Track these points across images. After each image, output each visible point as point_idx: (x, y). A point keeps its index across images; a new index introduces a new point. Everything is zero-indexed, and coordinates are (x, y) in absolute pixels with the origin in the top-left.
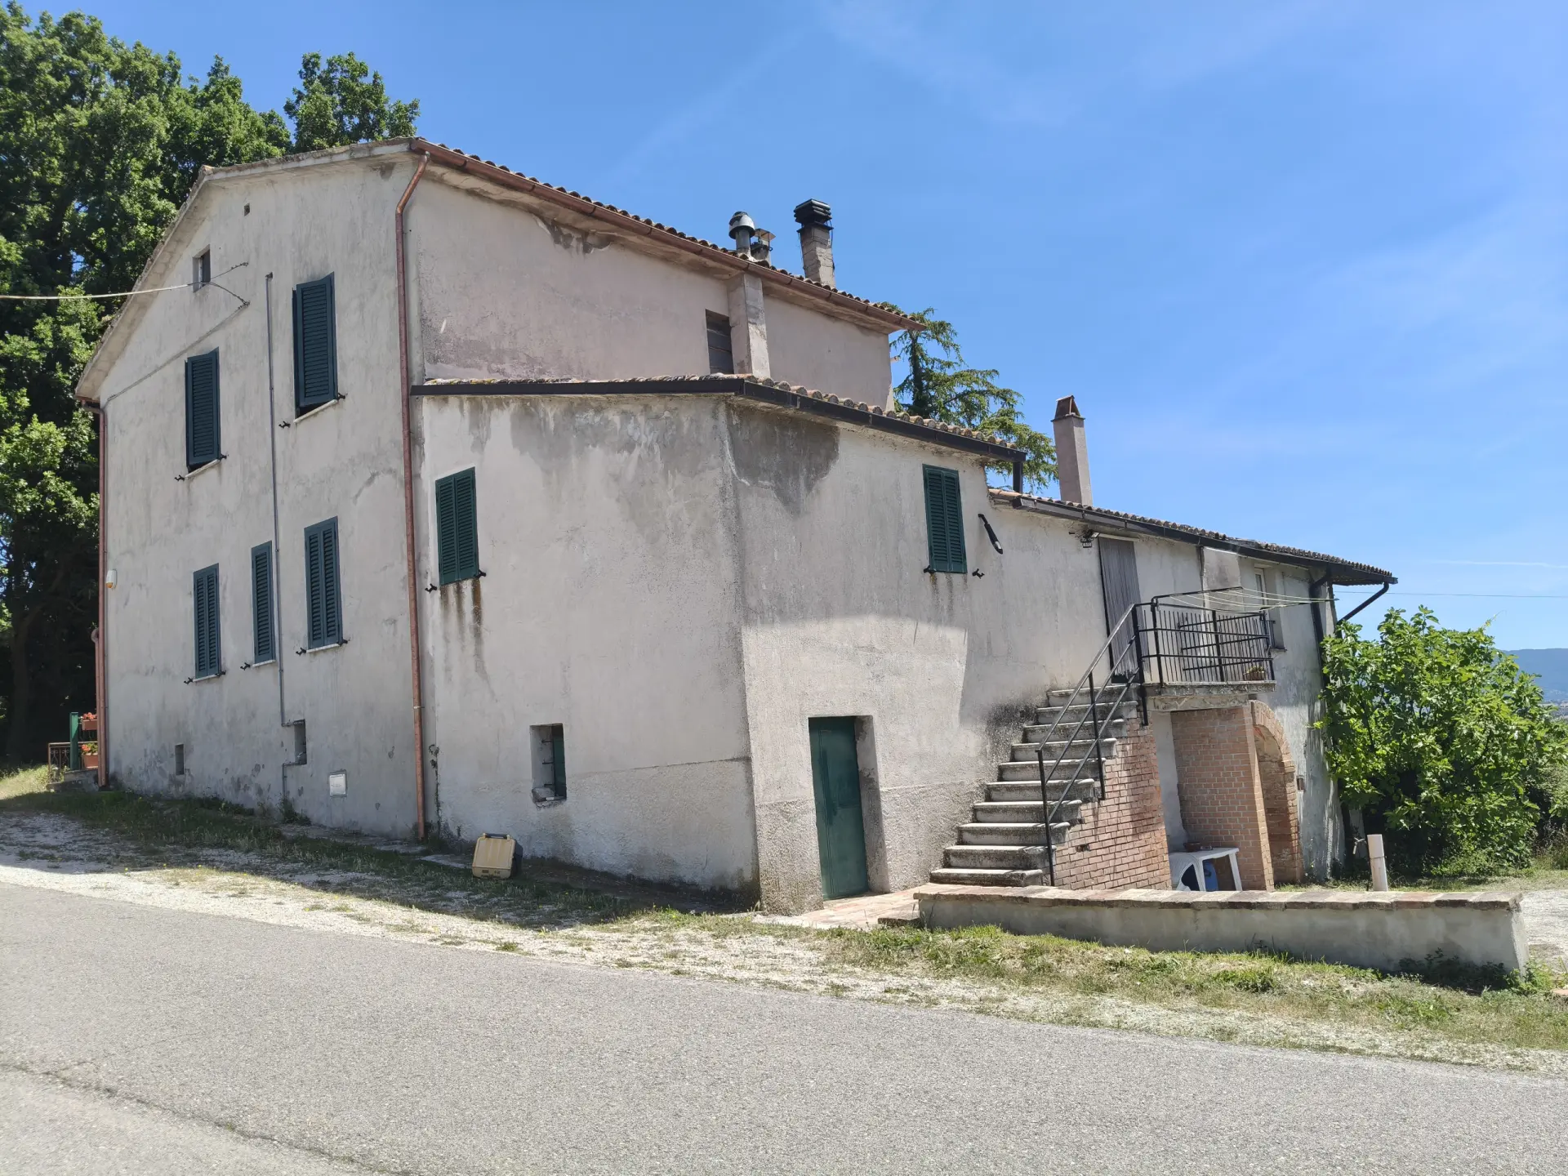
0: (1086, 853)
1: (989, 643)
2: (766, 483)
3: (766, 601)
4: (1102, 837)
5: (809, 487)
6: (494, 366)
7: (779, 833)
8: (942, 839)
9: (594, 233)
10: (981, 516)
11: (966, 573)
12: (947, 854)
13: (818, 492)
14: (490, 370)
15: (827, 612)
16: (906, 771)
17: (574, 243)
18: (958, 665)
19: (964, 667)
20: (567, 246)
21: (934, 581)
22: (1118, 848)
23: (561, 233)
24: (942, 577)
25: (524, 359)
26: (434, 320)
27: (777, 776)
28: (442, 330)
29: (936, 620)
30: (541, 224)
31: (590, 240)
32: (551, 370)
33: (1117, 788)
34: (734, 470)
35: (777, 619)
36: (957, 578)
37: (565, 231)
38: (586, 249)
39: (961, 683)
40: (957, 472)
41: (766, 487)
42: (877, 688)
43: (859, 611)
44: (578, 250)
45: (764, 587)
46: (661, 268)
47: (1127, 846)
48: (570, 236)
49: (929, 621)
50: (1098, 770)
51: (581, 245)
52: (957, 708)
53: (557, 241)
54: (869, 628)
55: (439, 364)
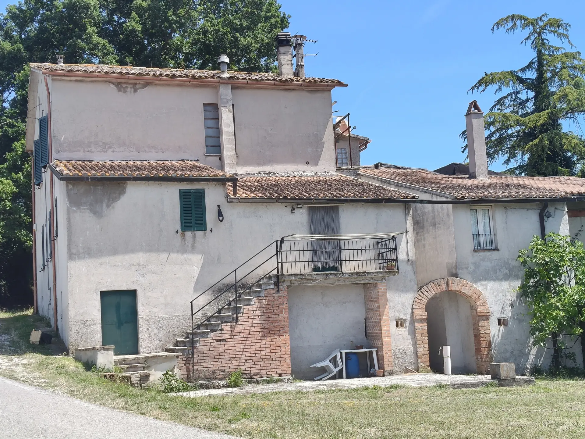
0: (222, 343)
1: (219, 258)
2: (85, 207)
3: (81, 251)
4: (235, 337)
5: (108, 206)
6: (86, 149)
7: (80, 331)
8: (176, 336)
9: (139, 83)
10: (219, 206)
11: (206, 230)
12: (177, 342)
13: (113, 207)
14: (84, 151)
15: (115, 252)
16: (155, 310)
17: (129, 89)
18: (196, 268)
19: (200, 269)
20: (125, 92)
21: (183, 235)
22: (247, 342)
23: (122, 87)
24: (189, 234)
25: (101, 144)
26: (59, 137)
27: (82, 311)
28: (62, 139)
29: (183, 250)
30: (112, 86)
31: (137, 86)
32: (115, 146)
33: (252, 317)
34: (68, 205)
35: (87, 256)
36: (199, 234)
37: (124, 86)
38: (135, 91)
39: (197, 275)
40: (204, 189)
41: (85, 209)
42: (141, 279)
43: (133, 251)
44: (131, 92)
45: (81, 245)
46: (178, 90)
47: (256, 341)
48: (127, 87)
49: (178, 252)
50: (237, 310)
51: (133, 90)
52: (193, 285)
53: (120, 91)
54: (140, 257)
55: (61, 153)
